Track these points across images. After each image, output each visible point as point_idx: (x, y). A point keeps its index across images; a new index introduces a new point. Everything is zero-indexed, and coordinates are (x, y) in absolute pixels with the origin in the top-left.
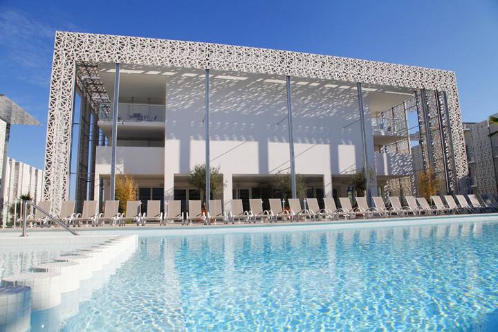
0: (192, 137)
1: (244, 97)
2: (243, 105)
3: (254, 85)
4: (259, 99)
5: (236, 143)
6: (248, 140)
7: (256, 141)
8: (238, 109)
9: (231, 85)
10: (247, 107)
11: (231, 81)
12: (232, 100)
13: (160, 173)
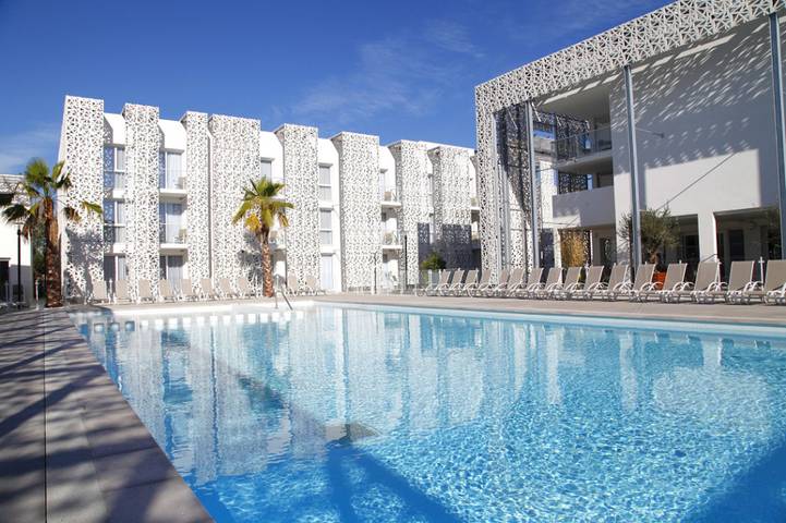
0: (646, 164)
1: (728, 74)
2: (726, 89)
3: (748, 44)
4: (759, 66)
5: (716, 160)
6: (738, 149)
7: (752, 148)
8: (717, 100)
9: (703, 61)
10: (735, 89)
11: (704, 53)
12: (704, 88)
13: (612, 222)
